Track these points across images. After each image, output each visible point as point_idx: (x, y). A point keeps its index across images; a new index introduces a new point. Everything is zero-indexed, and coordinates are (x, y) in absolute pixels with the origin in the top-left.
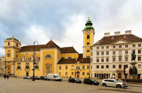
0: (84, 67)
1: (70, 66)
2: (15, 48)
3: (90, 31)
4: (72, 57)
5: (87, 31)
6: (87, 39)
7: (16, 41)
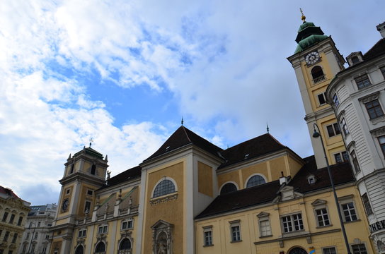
0: (323, 218)
1: (248, 219)
2: (83, 179)
3: (316, 51)
4: (267, 176)
5: (305, 56)
6: (315, 81)
7: (91, 158)
